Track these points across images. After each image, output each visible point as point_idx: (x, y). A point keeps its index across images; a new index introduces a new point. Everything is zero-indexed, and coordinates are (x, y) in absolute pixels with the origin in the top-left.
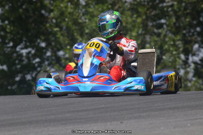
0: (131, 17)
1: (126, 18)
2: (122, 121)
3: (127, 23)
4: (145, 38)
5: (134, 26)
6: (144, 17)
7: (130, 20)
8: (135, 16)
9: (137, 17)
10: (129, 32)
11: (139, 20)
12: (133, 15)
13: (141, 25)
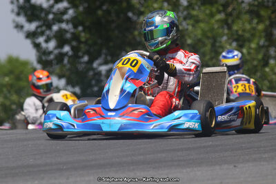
0: (250, 22)
1: (243, 24)
2: (237, 165)
3: (244, 31)
4: (268, 51)
5: (253, 35)
6: (267, 23)
7: (248, 27)
8: (255, 21)
9: (258, 23)
10: (247, 44)
11: (261, 27)
12: (252, 19)
13: (263, 34)
